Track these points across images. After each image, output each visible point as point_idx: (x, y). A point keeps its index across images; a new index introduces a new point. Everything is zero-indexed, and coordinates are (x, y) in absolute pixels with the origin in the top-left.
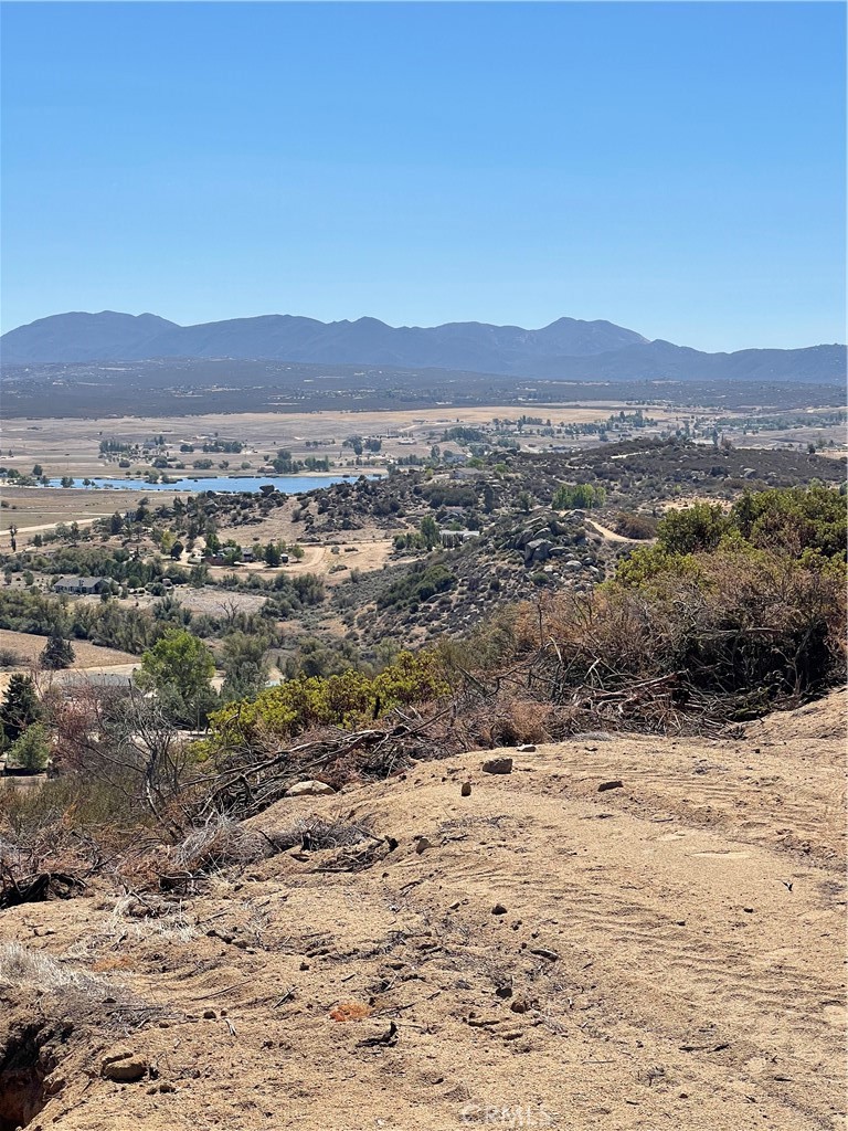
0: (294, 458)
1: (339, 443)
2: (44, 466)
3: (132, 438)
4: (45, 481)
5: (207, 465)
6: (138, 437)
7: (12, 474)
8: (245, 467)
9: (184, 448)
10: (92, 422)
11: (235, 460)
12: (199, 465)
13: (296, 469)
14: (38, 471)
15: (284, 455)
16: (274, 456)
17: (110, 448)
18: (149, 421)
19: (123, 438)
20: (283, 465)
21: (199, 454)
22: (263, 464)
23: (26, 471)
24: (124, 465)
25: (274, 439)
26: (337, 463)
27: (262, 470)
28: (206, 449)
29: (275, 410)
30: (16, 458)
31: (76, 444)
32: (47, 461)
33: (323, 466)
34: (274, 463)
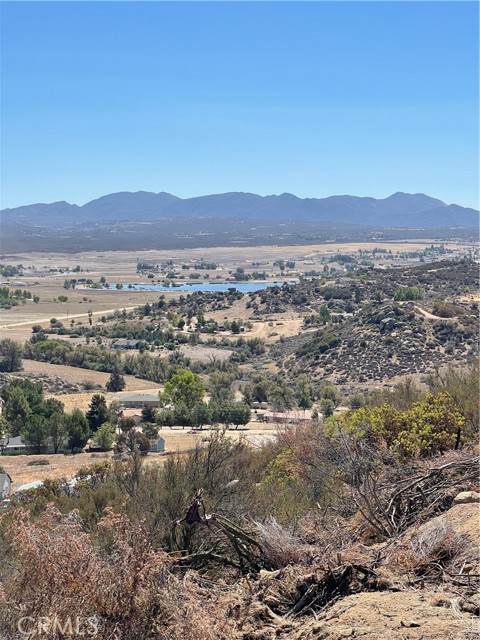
0: (246, 272)
1: (271, 264)
2: (106, 277)
3: (155, 262)
4: (107, 286)
5: (196, 277)
6: (159, 261)
7: (89, 282)
8: (218, 277)
9: (184, 267)
10: (132, 253)
11: (212, 273)
12: (193, 276)
13: (247, 278)
14: (103, 280)
15: (240, 270)
16: (234, 271)
17: (142, 267)
18: (164, 252)
19: (150, 262)
20: (240, 276)
21: (192, 270)
22: (229, 276)
23: (97, 280)
24: (151, 277)
25: (234, 262)
26: (270, 275)
27: (228, 279)
28: (196, 268)
29: (235, 245)
30: (91, 273)
31: (123, 265)
32: (107, 274)
33: (263, 277)
34: (234, 275)
